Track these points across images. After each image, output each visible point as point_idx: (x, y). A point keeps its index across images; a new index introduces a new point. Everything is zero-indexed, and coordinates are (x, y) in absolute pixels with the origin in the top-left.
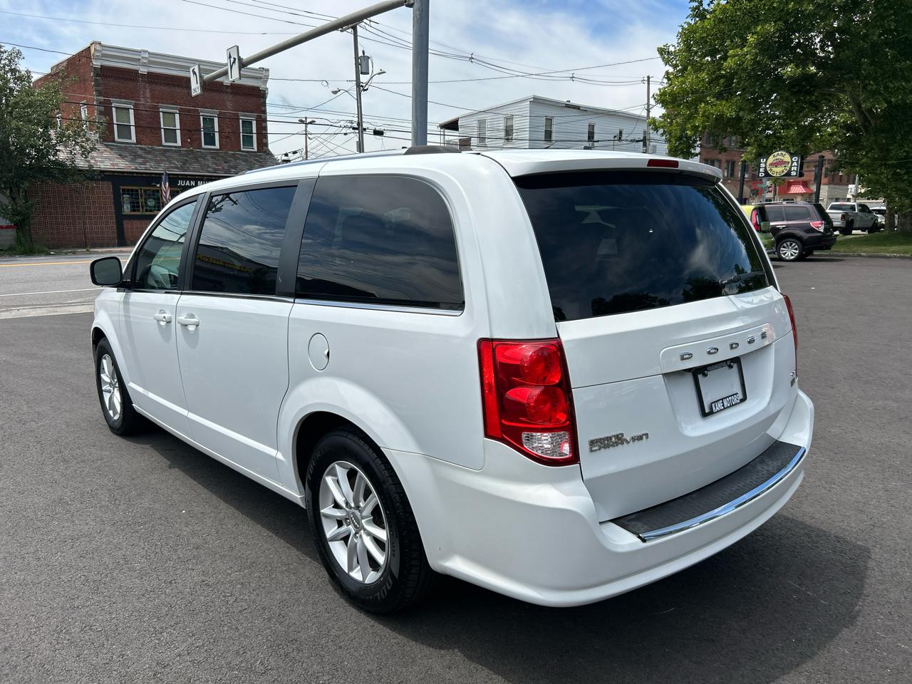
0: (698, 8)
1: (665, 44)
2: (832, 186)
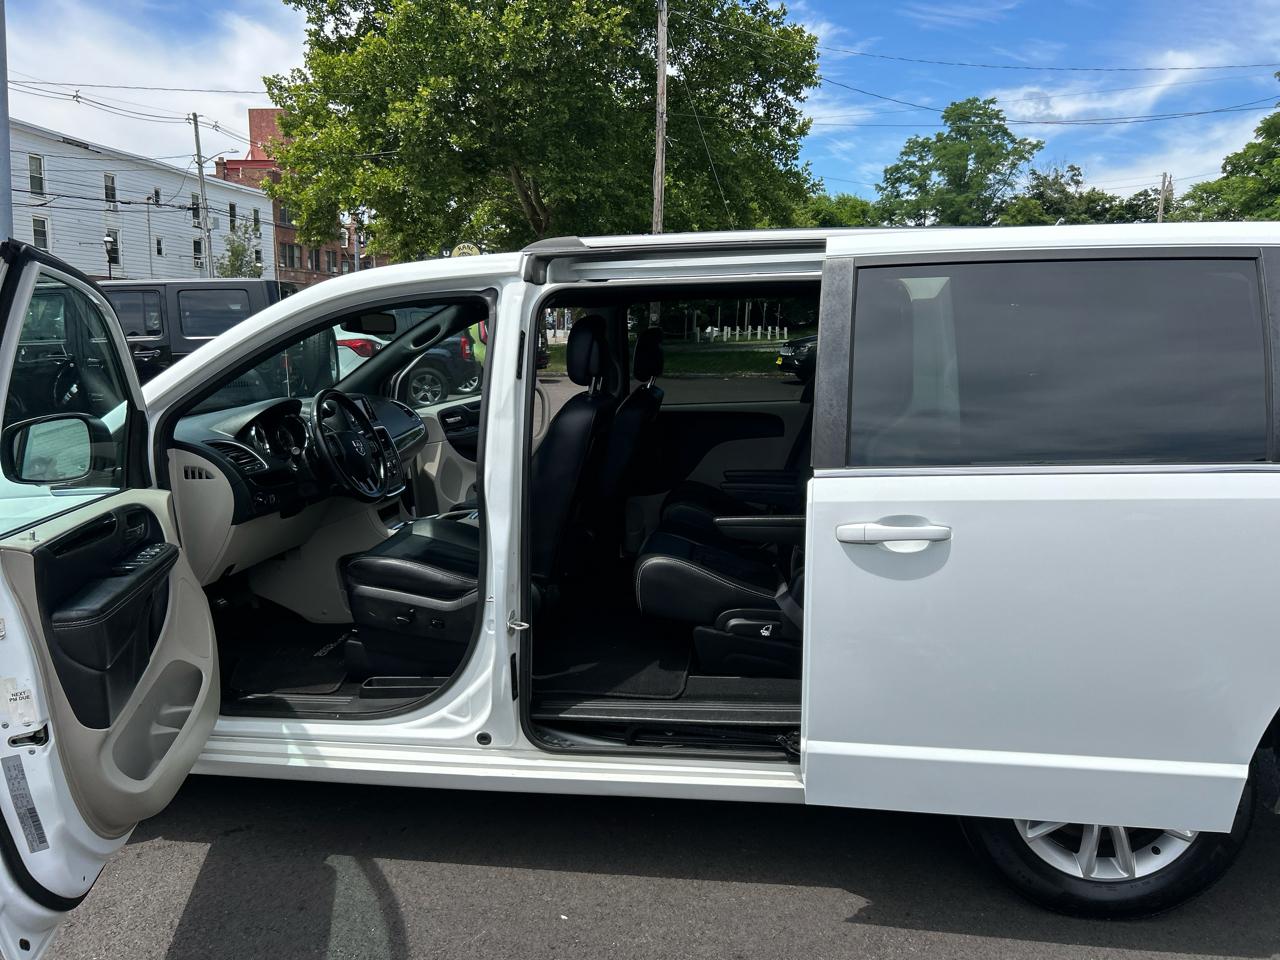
1: (276, 75)
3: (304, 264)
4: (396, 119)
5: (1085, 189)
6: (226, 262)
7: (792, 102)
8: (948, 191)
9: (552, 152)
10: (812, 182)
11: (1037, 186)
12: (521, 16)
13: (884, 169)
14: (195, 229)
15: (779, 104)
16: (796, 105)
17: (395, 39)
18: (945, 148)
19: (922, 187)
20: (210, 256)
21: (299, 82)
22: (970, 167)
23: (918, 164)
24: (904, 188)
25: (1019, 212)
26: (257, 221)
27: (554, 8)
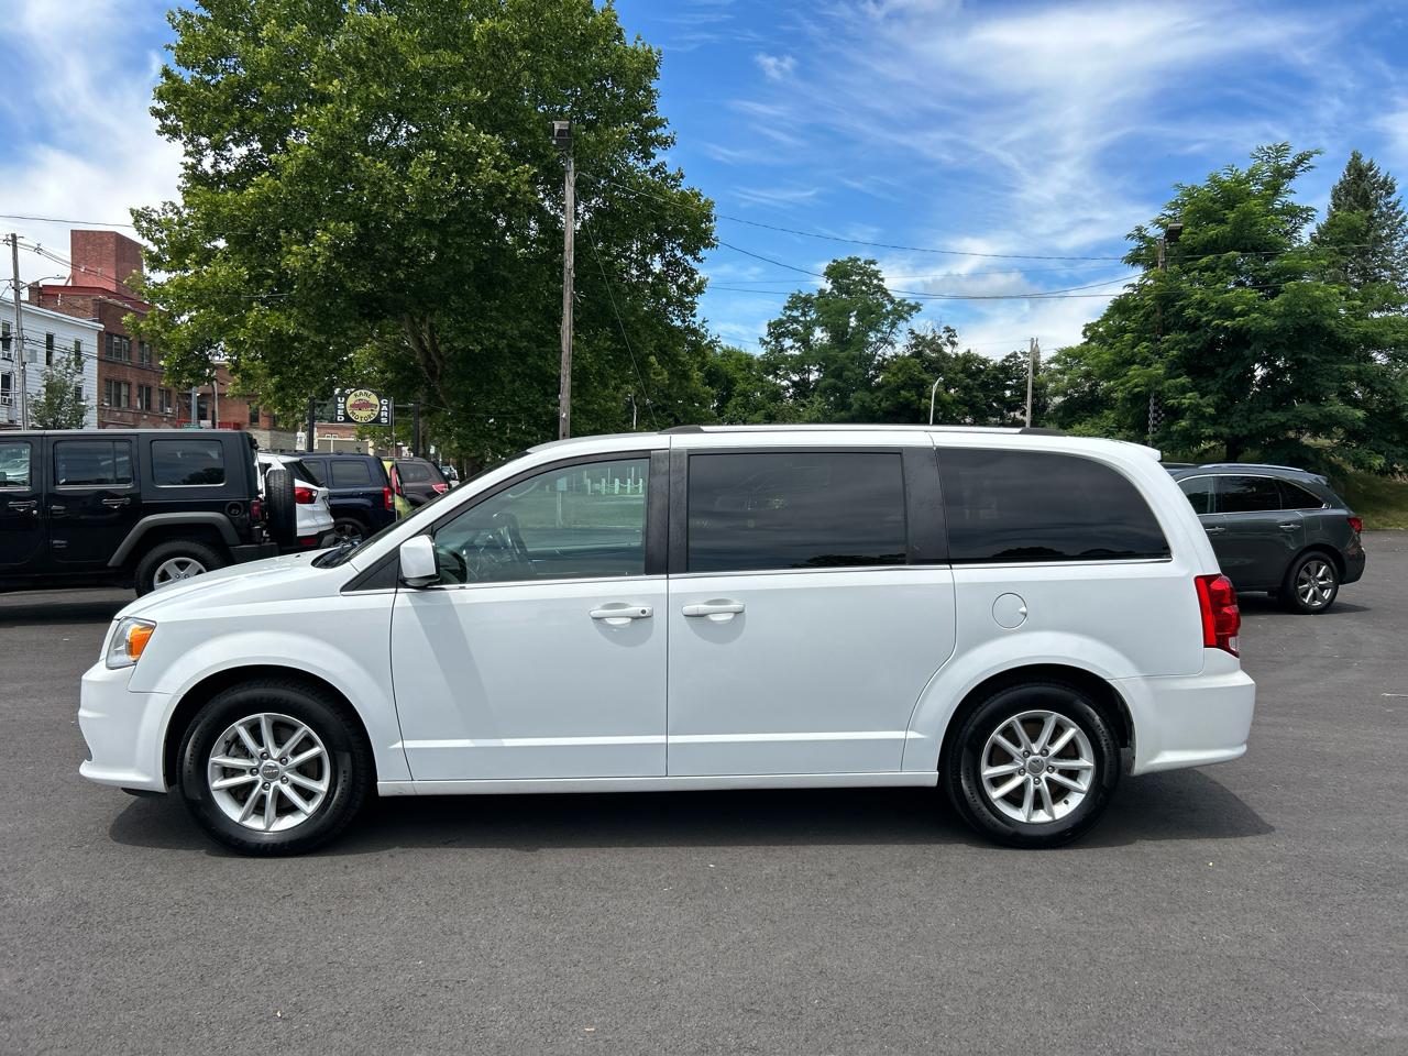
0: (194, 167)
1: (144, 206)
2: (274, 432)
3: (133, 403)
4: (292, 262)
5: (961, 350)
6: (43, 399)
7: (690, 261)
8: (831, 347)
9: (455, 301)
10: (709, 339)
11: (915, 346)
12: (428, 169)
13: (767, 322)
14: (4, 362)
15: (677, 262)
16: (695, 265)
17: (291, 180)
18: (827, 305)
19: (805, 342)
20: (24, 392)
21: (170, 215)
22: (851, 325)
23: (801, 319)
24: (788, 342)
25: (900, 370)
26: (78, 353)
27: (461, 163)
